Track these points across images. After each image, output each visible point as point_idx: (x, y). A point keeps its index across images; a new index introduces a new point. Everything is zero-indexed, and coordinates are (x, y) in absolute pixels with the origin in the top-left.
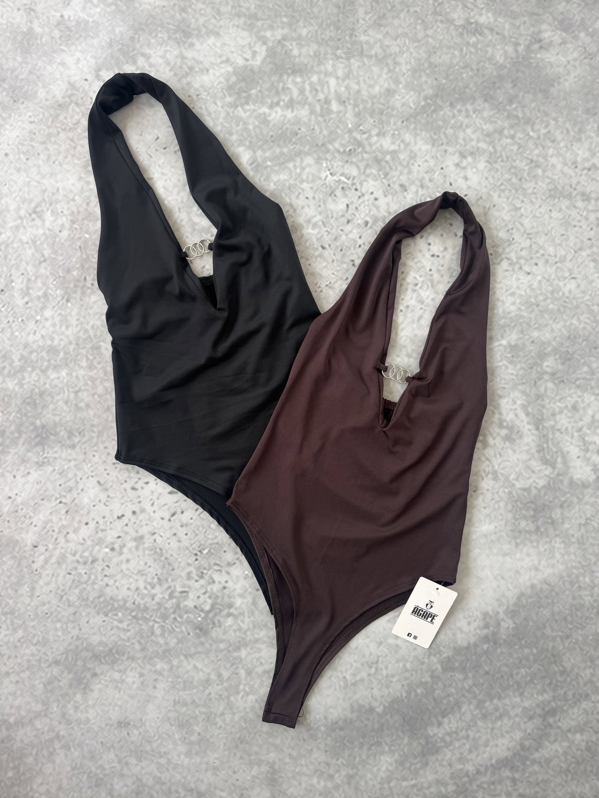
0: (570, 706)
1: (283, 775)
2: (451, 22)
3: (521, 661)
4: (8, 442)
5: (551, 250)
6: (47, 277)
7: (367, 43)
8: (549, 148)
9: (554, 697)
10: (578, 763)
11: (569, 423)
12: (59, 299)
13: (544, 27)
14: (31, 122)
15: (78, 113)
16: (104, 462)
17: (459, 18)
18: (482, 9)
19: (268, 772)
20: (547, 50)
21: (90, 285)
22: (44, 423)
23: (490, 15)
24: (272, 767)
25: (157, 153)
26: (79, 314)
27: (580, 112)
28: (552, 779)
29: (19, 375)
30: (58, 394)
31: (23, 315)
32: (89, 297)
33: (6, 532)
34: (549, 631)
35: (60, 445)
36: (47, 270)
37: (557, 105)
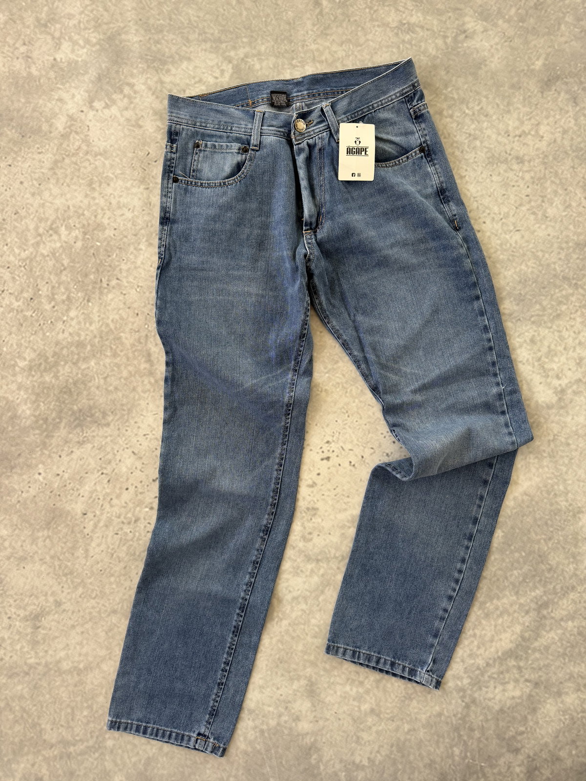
0: (560, 598)
1: (320, 686)
2: (386, 25)
3: (512, 565)
4: (51, 427)
5: (496, 209)
6: (69, 283)
7: (318, 50)
8: (484, 122)
9: (545, 592)
10: (572, 646)
11: (530, 354)
12: (80, 301)
13: (467, 19)
14: (39, 153)
15: (78, 140)
16: (136, 435)
17: (393, 21)
18: (412, 10)
19: (307, 685)
20: (472, 38)
21: (106, 286)
22: (81, 407)
23: (419, 14)
24: (309, 681)
25: (150, 166)
26: (99, 311)
27: (506, 88)
28: (552, 663)
29: (54, 369)
30: (90, 381)
31: (52, 318)
32: (107, 296)
33: (58, 505)
34: (534, 535)
35: (96, 424)
36: (67, 277)
37: (486, 84)
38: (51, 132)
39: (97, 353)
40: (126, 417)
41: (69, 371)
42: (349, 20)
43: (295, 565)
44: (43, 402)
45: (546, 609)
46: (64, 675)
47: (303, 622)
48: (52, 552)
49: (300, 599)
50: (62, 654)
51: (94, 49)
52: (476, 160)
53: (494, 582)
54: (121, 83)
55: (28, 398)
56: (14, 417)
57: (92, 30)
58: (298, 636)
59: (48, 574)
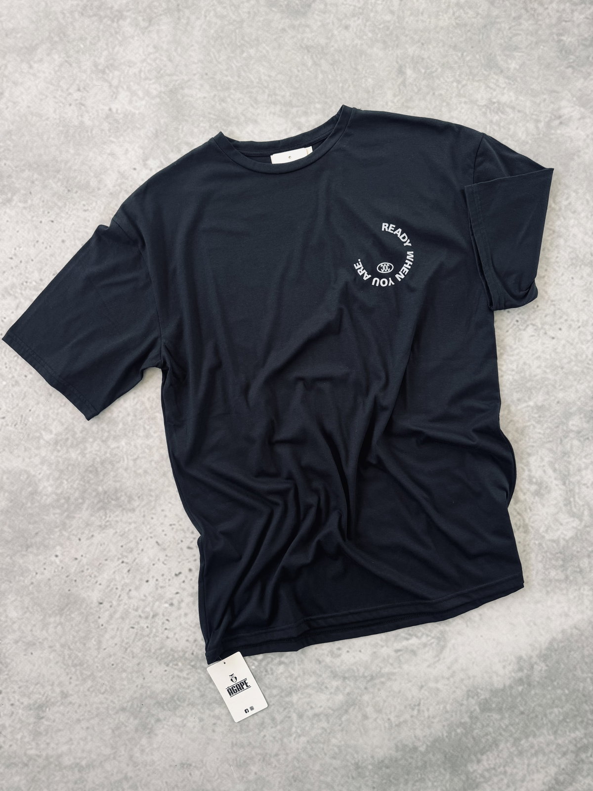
38: (99, 189)
39: (129, 432)
40: (153, 503)
41: (97, 449)
42: (434, 94)
43: (319, 681)
44: (67, 480)
45: (585, 752)
46: (64, 771)
47: (322, 740)
48: (63, 640)
49: (321, 718)
50: (65, 748)
51: (153, 102)
52: (558, 259)
53: (532, 718)
54: (179, 142)
55: (50, 474)
56: (34, 493)
57: (153, 81)
58: (316, 755)
59: (57, 663)
